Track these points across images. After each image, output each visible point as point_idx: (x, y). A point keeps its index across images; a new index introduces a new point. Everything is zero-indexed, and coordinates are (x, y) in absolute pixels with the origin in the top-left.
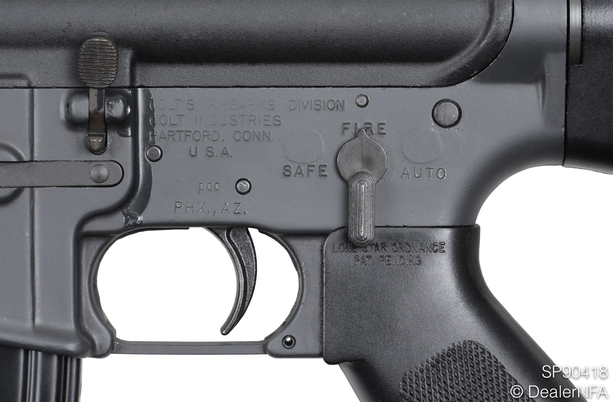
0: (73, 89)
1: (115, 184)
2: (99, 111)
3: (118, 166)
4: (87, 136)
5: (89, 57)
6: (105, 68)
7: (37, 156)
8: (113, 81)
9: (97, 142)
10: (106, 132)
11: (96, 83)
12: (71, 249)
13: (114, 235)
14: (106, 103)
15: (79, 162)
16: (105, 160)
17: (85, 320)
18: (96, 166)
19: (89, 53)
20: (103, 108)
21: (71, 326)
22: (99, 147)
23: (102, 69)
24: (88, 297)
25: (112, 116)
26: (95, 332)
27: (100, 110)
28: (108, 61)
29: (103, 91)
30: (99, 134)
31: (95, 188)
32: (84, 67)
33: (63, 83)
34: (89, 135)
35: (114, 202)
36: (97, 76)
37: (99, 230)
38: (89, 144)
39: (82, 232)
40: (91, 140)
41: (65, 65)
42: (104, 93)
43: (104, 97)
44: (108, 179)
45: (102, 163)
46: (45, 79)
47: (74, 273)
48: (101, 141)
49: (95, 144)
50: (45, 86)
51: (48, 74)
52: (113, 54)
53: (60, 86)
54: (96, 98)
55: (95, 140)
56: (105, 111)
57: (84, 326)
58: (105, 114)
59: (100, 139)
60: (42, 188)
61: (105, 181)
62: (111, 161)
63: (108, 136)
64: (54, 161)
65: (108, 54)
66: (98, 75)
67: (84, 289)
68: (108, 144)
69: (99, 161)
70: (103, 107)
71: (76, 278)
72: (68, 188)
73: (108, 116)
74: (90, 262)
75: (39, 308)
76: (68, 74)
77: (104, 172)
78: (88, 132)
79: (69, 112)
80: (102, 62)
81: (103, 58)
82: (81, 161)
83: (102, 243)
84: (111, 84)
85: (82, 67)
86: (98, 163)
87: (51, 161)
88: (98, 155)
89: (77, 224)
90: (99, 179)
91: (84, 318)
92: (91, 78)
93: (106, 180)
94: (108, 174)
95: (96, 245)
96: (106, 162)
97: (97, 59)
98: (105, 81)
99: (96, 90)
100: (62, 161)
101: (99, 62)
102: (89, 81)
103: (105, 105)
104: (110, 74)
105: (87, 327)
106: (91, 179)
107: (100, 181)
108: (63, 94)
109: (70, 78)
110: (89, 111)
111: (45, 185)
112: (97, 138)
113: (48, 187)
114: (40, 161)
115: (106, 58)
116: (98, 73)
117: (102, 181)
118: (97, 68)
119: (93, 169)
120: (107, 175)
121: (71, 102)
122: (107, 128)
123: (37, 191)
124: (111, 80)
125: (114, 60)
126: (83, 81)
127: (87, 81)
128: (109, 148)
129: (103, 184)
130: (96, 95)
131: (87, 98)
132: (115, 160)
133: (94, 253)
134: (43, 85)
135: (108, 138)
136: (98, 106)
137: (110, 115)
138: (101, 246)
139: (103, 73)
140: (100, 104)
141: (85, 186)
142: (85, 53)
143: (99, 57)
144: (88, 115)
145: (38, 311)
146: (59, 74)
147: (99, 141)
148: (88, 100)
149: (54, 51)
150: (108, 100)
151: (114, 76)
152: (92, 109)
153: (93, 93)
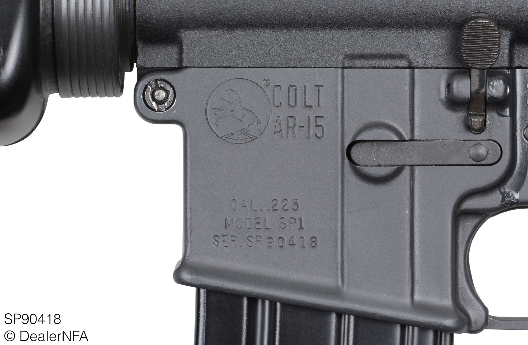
0: (453, 69)
1: (494, 163)
2: (480, 91)
3: (496, 145)
4: (466, 116)
5: (472, 38)
6: (488, 49)
7: (417, 135)
8: (495, 62)
9: (477, 121)
10: (485, 112)
11: (478, 63)
12: (449, 226)
13: (489, 213)
14: (487, 83)
15: (458, 141)
16: (484, 139)
17: (460, 296)
18: (475, 145)
19: (472, 34)
20: (484, 89)
21: (448, 302)
22: (480, 126)
23: (485, 50)
24: (464, 274)
25: (493, 96)
26: (470, 308)
27: (481, 89)
28: (491, 42)
29: (485, 71)
30: (479, 113)
31: (473, 167)
32: (467, 48)
33: (443, 63)
34: (470, 115)
35: (493, 181)
36: (479, 56)
37: (477, 208)
38: (469, 123)
39: (459, 210)
40: (472, 120)
41: (445, 46)
42: (486, 73)
43: (486, 77)
44: (487, 158)
45: (481, 142)
46: (425, 60)
47: (452, 250)
48: (482, 120)
49: (476, 123)
50: (426, 66)
51: (428, 54)
52: (496, 35)
53: (439, 66)
54: (478, 78)
55: (476, 120)
56: (486, 91)
57: (460, 302)
58: (486, 94)
59: (481, 119)
60: (422, 167)
61: (483, 160)
62: (490, 140)
63: (487, 116)
64: (434, 140)
65: (491, 35)
66: (481, 56)
67: (460, 266)
68: (487, 123)
69: (478, 140)
70: (485, 87)
71: (454, 255)
72: (447, 166)
73: (489, 96)
74: (466, 240)
75: (417, 284)
76: (448, 55)
77: (482, 151)
78: (468, 112)
79: (449, 92)
80: (485, 43)
81: (486, 39)
82: (460, 140)
83: (478, 221)
84: (493, 64)
85: (465, 48)
86: (477, 142)
87: (430, 140)
88: (476, 134)
89: (455, 202)
90: (478, 158)
91: (460, 294)
92: (473, 59)
93: (485, 159)
94: (487, 153)
95: (472, 222)
96: (484, 141)
97: (480, 40)
98: (487, 61)
99: (478, 70)
100: (441, 140)
101: (482, 43)
102: (471, 61)
103: (486, 85)
104: (493, 55)
105: (462, 303)
106: (470, 158)
107: (479, 160)
108: (443, 75)
109: (450, 59)
110: (470, 91)
111: (425, 164)
112: (478, 117)
113: (427, 165)
114: (419, 140)
115: (489, 39)
116: (481, 54)
117: (481, 160)
118: (480, 48)
119: (472, 148)
120: (486, 155)
121: (453, 82)
122: (487, 108)
123: (417, 170)
124: (493, 60)
125: (496, 41)
126: (465, 61)
127: (470, 61)
128: (488, 127)
129: (482, 163)
130: (478, 76)
131: (469, 78)
132: (493, 139)
133: (469, 231)
134: (423, 65)
135: (487, 118)
136: (479, 86)
137: (491, 95)
138: (476, 224)
139: (486, 53)
140: (482, 84)
141: (464, 165)
142: (469, 34)
143: (481, 38)
144: (470, 95)
145: (417, 288)
146: (439, 55)
147: (480, 121)
148: (470, 80)
149: (434, 32)
150: (489, 80)
151: (496, 57)
152: (474, 89)
153: (475, 73)
